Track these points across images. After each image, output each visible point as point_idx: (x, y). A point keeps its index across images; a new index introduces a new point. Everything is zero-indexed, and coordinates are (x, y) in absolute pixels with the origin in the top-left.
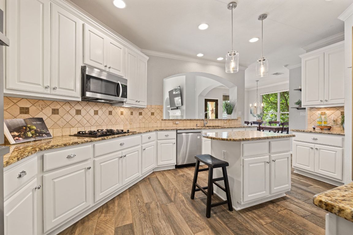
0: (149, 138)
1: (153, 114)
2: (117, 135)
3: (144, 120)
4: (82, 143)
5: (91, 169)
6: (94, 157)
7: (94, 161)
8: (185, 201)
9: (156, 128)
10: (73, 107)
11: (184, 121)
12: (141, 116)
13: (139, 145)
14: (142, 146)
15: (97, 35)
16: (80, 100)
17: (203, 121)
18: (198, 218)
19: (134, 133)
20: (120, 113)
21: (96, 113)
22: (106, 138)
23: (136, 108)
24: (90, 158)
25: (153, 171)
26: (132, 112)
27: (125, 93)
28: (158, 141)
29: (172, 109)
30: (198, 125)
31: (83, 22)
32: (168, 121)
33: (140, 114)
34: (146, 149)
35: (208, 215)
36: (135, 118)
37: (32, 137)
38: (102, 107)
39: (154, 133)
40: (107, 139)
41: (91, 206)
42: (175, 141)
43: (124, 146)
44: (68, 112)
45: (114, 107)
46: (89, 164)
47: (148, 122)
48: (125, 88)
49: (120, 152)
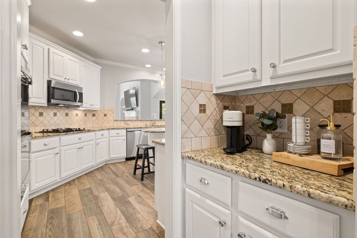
0: (102, 135)
1: (105, 115)
2: (77, 132)
3: (97, 121)
5: (58, 154)
6: (60, 147)
7: (60, 149)
8: (129, 176)
9: (109, 128)
10: (37, 110)
11: (135, 122)
12: (94, 118)
13: (93, 140)
14: (96, 142)
15: (60, 55)
16: (46, 105)
17: (152, 122)
18: (136, 182)
19: (89, 131)
20: (75, 114)
21: (55, 115)
22: (68, 133)
23: (89, 111)
24: (58, 147)
25: (105, 164)
26: (86, 114)
27: (81, 99)
28: (110, 138)
29: (127, 110)
30: (147, 125)
31: (49, 47)
32: (120, 122)
33: (94, 115)
34: (99, 144)
35: (142, 180)
36: (89, 119)
38: (60, 110)
39: (107, 131)
40: (70, 134)
41: (58, 181)
42: (125, 138)
43: (82, 140)
44: (33, 114)
45: (70, 109)
46: (57, 150)
47: (101, 123)
48: (81, 94)
49: (79, 144)
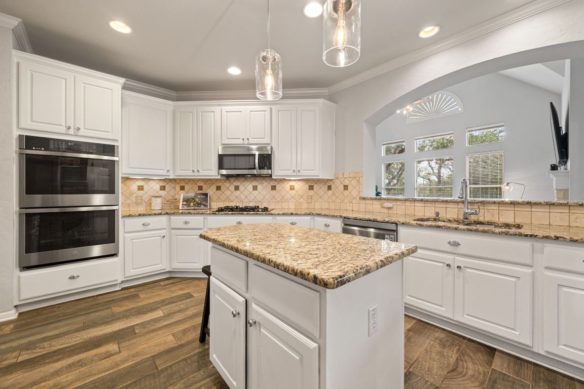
1: (346, 187)
2: (233, 212)
3: (334, 199)
4: (194, 214)
12: (330, 192)
15: (234, 112)
16: (219, 177)
20: (289, 187)
23: (319, 181)
26: (313, 186)
27: (268, 163)
33: (329, 188)
36: (318, 194)
37: (193, 206)
38: (262, 182)
39: (306, 218)
47: (340, 201)
48: (267, 157)
